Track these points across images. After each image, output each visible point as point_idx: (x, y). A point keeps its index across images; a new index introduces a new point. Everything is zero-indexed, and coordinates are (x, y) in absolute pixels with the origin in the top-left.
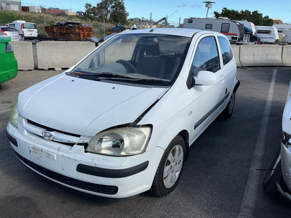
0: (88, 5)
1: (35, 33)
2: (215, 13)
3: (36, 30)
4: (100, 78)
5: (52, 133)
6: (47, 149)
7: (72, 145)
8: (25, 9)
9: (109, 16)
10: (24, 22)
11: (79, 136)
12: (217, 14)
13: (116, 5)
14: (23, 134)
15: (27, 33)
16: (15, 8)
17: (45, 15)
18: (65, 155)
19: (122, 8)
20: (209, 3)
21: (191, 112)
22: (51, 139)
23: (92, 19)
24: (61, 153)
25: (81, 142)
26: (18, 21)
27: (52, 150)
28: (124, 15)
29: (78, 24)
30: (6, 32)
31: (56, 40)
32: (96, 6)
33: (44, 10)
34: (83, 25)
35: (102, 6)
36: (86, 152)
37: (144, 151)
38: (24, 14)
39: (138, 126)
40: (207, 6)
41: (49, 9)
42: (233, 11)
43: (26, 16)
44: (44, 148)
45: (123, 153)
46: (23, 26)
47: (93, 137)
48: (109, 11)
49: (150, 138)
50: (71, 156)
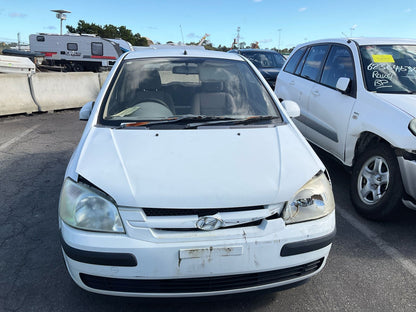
2: (68, 27)
6: (221, 242)
12: (71, 29)
18: (259, 240)
20: (61, 12)
22: (217, 226)
25: (270, 214)
27: (233, 242)
36: (286, 224)
40: (59, 17)
42: (93, 25)
44: (211, 243)
50: (270, 238)
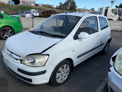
0: (61, 3)
1: (38, 14)
2: (116, 6)
3: (38, 13)
4: (38, 33)
5: (12, 54)
7: (17, 59)
8: (37, 5)
9: (69, 7)
10: (34, 10)
11: (20, 57)
12: (117, 7)
13: (72, 3)
14: (5, 53)
15: (35, 15)
16: (33, 5)
17: (43, 7)
19: (75, 4)
21: (74, 51)
22: (12, 56)
23: (62, 9)
24: (13, 63)
25: (20, 59)
26: (32, 10)
28: (75, 7)
29: (54, 11)
30: (27, 14)
31: (45, 17)
32: (64, 4)
33: (44, 5)
34: (56, 11)
35: (66, 4)
36: (21, 63)
37: (44, 65)
38: (36, 7)
39: (42, 55)
40: (112, 3)
41: (46, 5)
43: (36, 8)
44: (9, 60)
45: (34, 66)
46: (34, 12)
47: (24, 58)
48: (69, 6)
49: (47, 60)
50: (16, 64)
